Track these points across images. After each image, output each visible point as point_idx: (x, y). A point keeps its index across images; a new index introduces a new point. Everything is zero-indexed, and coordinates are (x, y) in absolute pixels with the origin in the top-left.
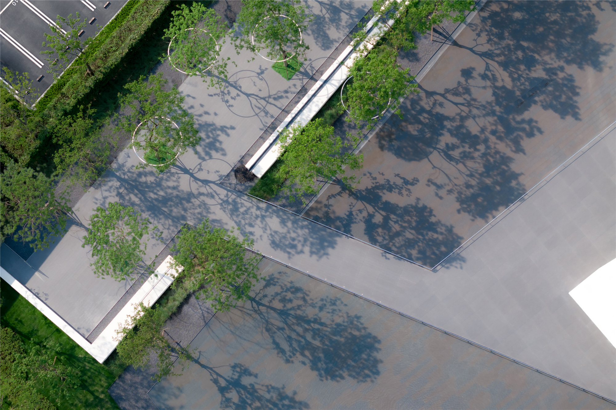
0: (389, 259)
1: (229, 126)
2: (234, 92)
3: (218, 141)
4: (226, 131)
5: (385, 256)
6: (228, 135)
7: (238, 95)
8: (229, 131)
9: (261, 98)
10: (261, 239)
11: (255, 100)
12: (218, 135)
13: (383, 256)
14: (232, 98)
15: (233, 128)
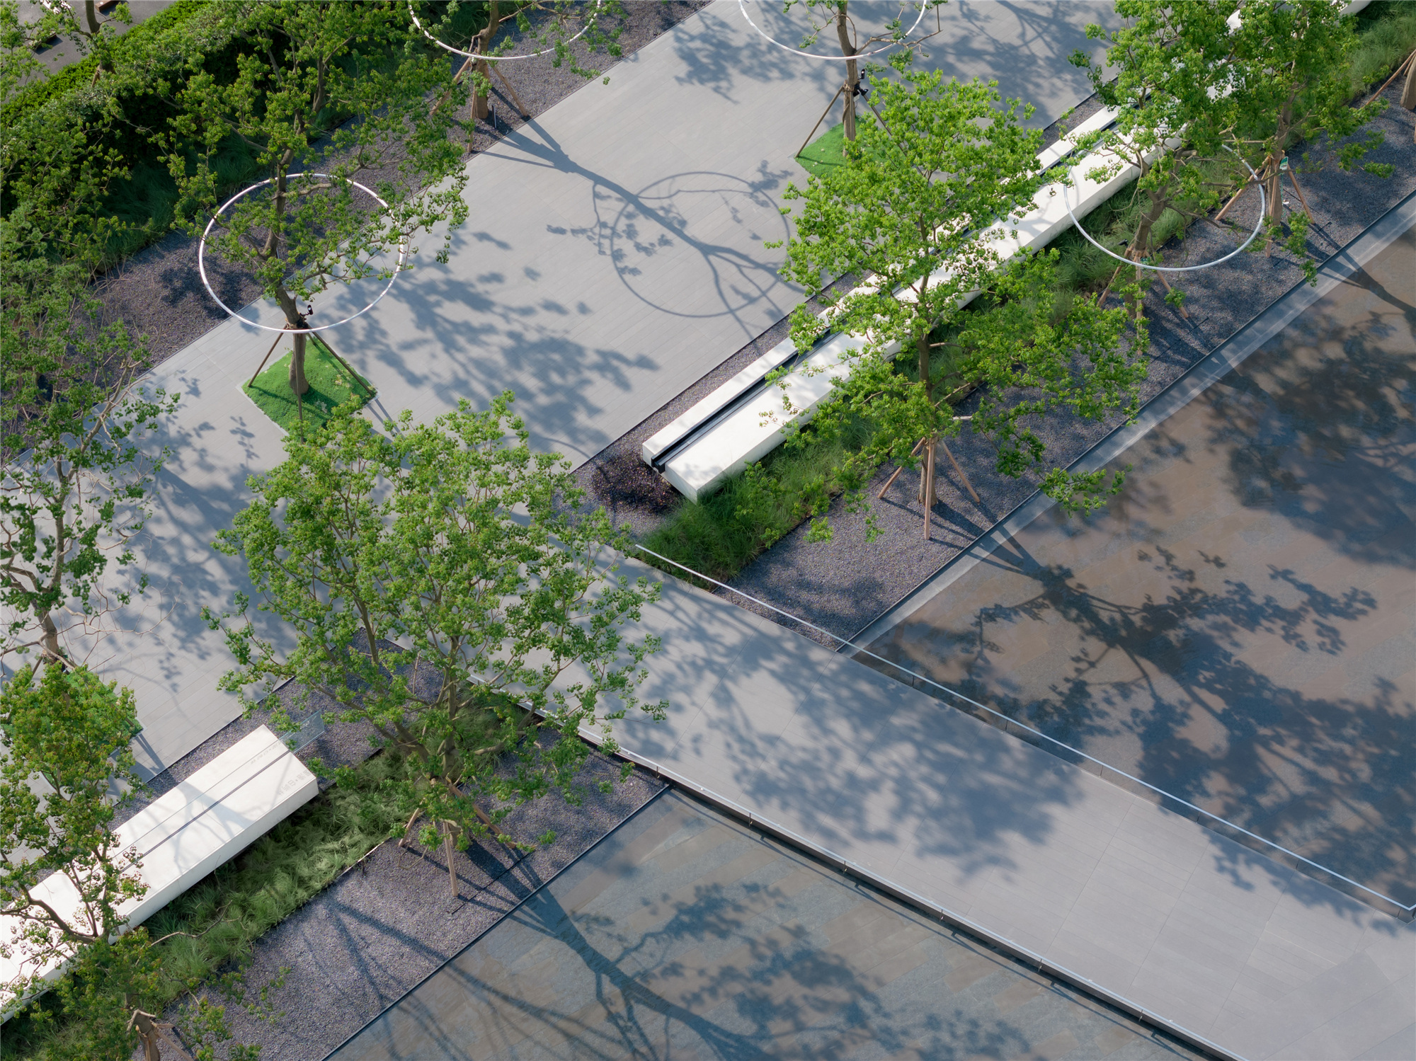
0: (1248, 886)
1: (630, 355)
2: (649, 230)
3: (583, 401)
4: (615, 371)
5: (1234, 874)
6: (624, 384)
7: (664, 241)
8: (631, 373)
9: (758, 266)
11: (734, 269)
12: (586, 382)
13: (1221, 869)
14: (639, 247)
15: (644, 363)
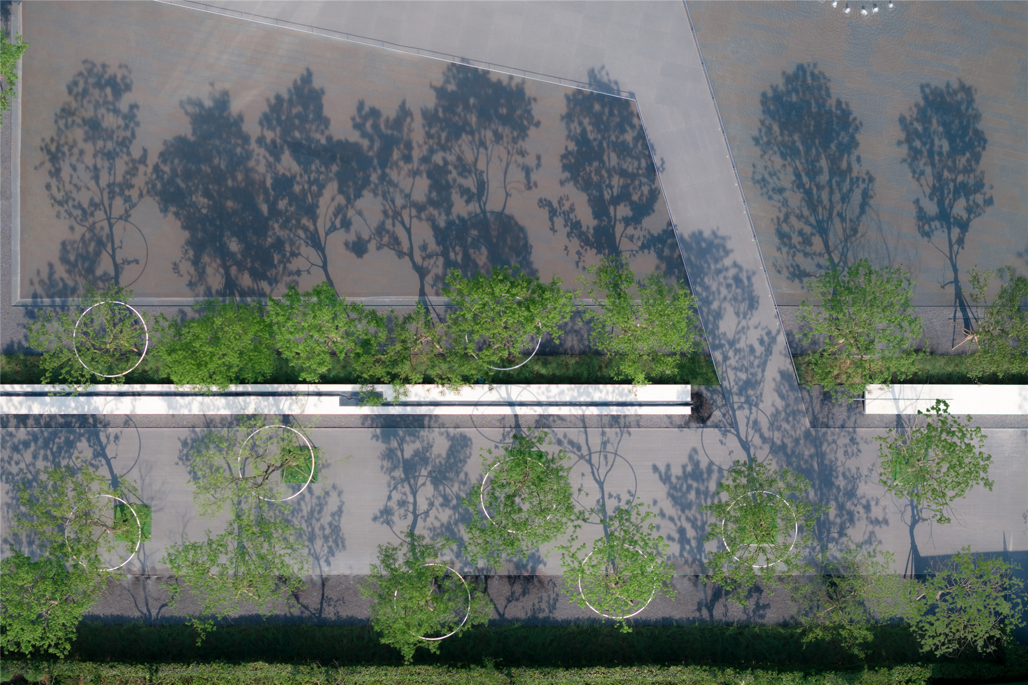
0: (662, 159)
1: (657, 475)
2: (611, 505)
3: (684, 472)
4: (666, 473)
5: (662, 165)
6: (668, 467)
7: (610, 496)
8: (663, 469)
9: (592, 465)
10: (759, 324)
11: (600, 471)
12: (678, 478)
14: (620, 500)
15: (655, 469)
